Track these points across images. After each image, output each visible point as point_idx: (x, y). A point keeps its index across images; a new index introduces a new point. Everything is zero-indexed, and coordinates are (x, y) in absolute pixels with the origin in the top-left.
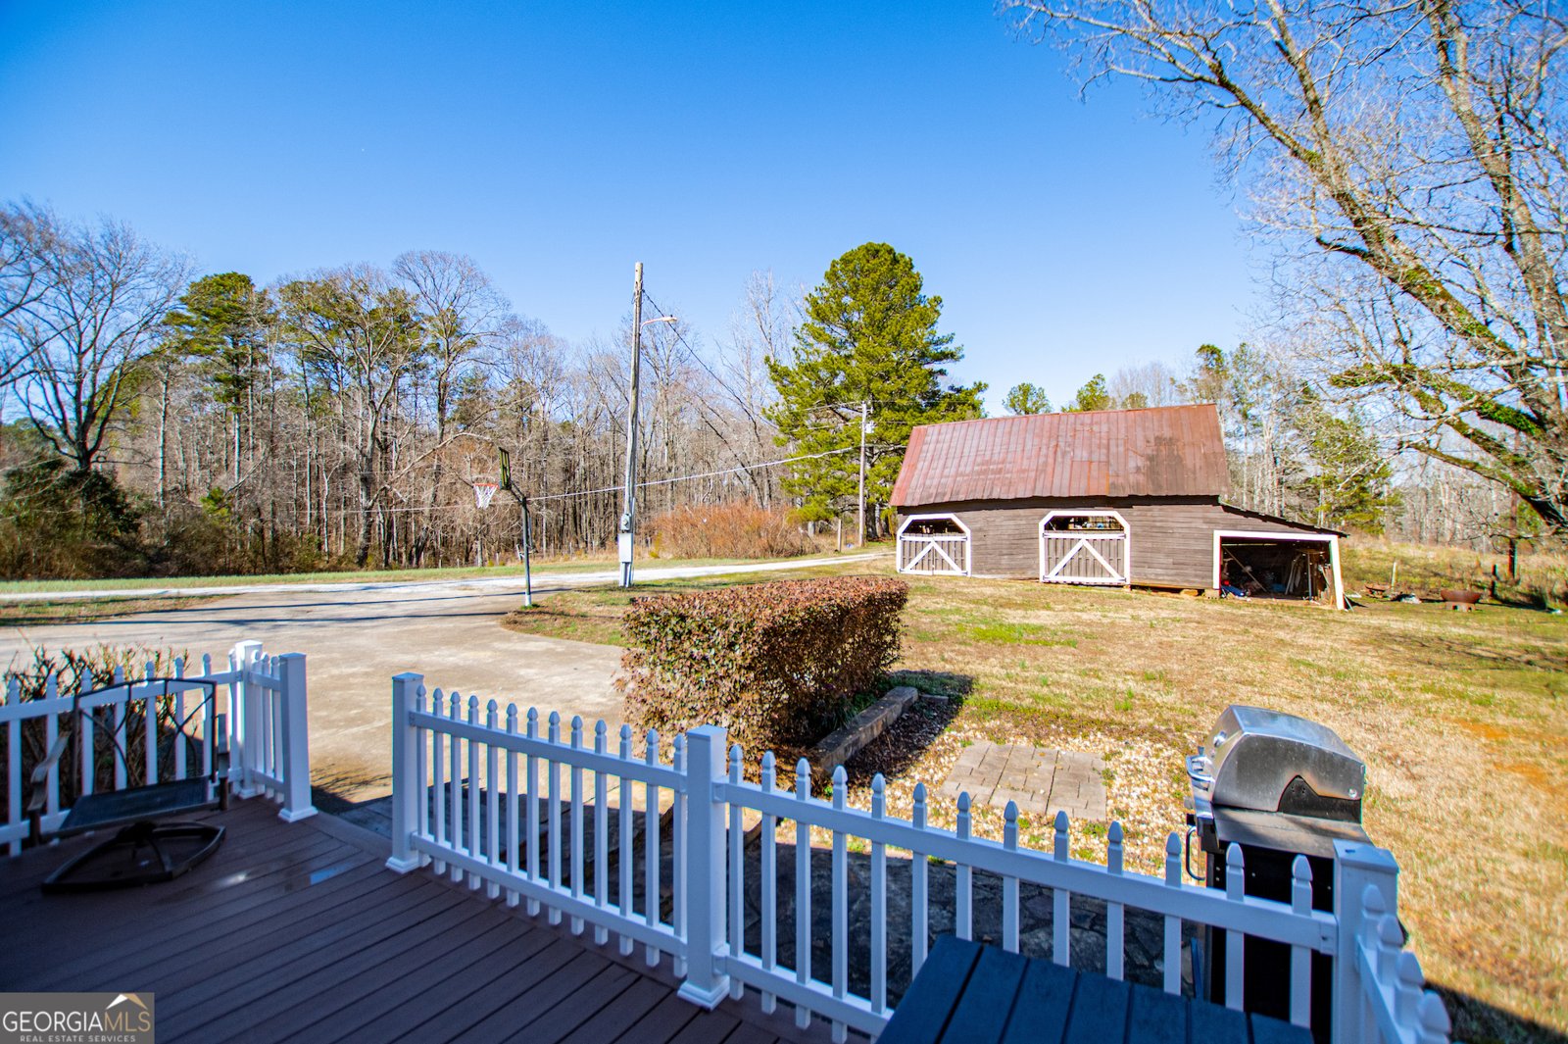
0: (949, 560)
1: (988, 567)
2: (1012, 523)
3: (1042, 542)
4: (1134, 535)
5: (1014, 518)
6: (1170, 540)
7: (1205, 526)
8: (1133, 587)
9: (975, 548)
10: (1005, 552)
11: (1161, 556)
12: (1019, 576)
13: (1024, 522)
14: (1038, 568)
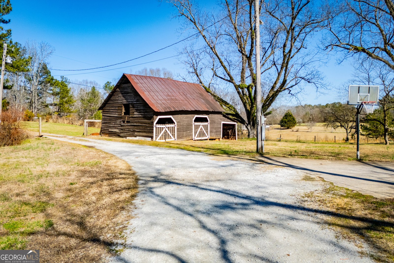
0: (171, 135)
1: (181, 136)
2: (187, 119)
3: (193, 126)
4: (210, 123)
5: (187, 118)
6: (215, 125)
7: (220, 120)
8: (210, 139)
9: (178, 129)
10: (185, 130)
11: (214, 129)
12: (188, 139)
13: (189, 119)
14: (192, 136)
